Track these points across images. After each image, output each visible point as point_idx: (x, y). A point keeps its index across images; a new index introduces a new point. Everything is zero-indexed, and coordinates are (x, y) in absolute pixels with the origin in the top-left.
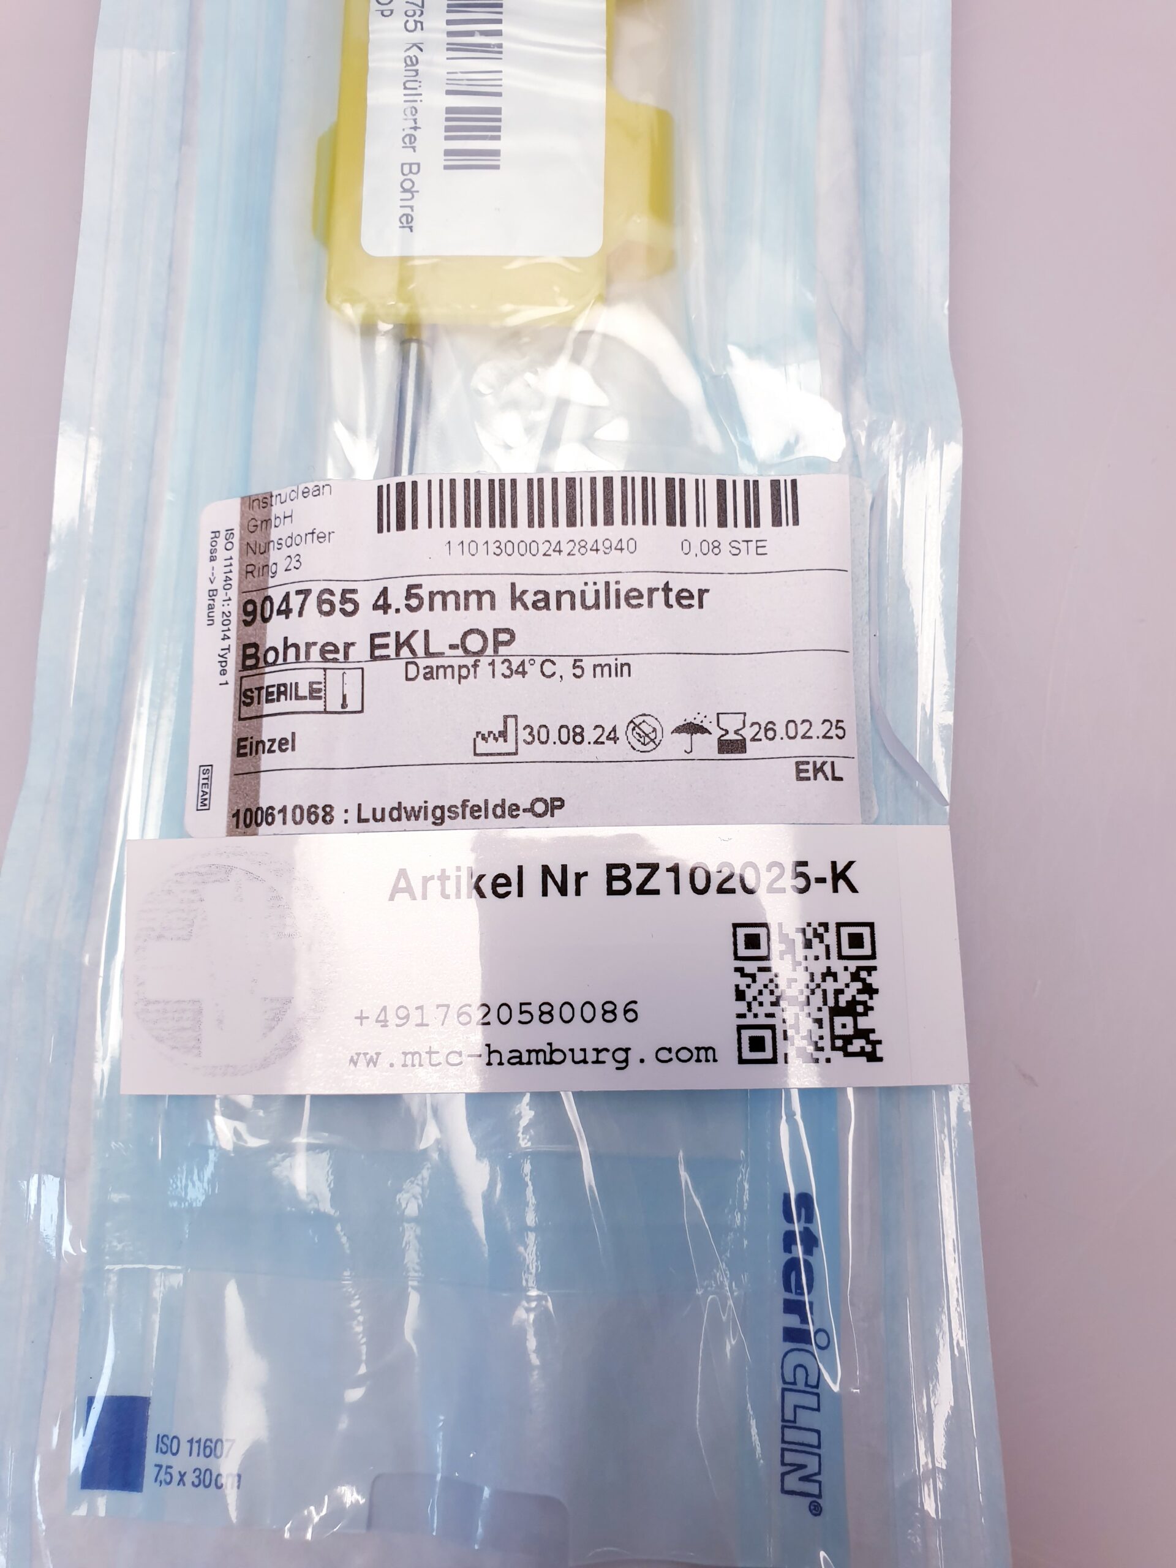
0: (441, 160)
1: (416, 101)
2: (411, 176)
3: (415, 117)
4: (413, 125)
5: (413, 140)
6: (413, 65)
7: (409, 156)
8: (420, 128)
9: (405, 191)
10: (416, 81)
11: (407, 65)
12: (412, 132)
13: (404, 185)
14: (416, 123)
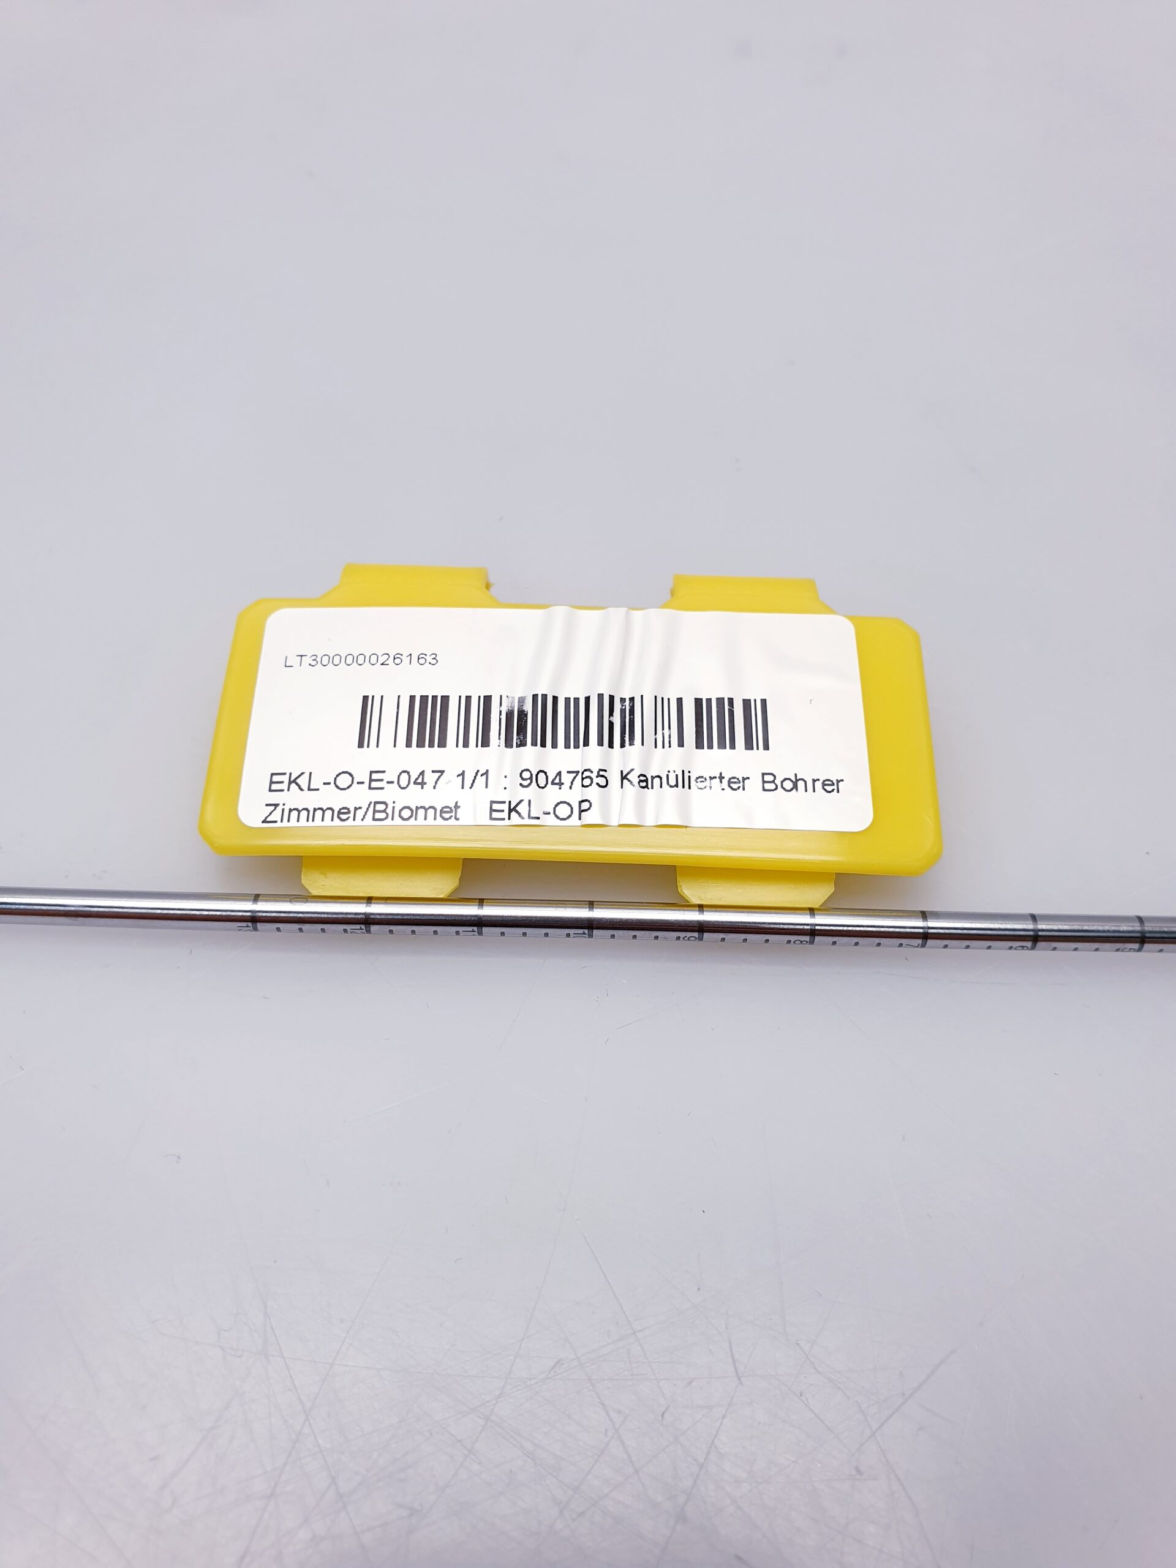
0: (758, 753)
1: (689, 777)
2: (778, 782)
3: (708, 779)
4: (718, 780)
5: (736, 780)
6: (646, 781)
7: (754, 784)
8: (721, 774)
9: (795, 787)
10: (668, 776)
11: (647, 787)
12: (725, 781)
13: (788, 788)
14: (715, 777)
